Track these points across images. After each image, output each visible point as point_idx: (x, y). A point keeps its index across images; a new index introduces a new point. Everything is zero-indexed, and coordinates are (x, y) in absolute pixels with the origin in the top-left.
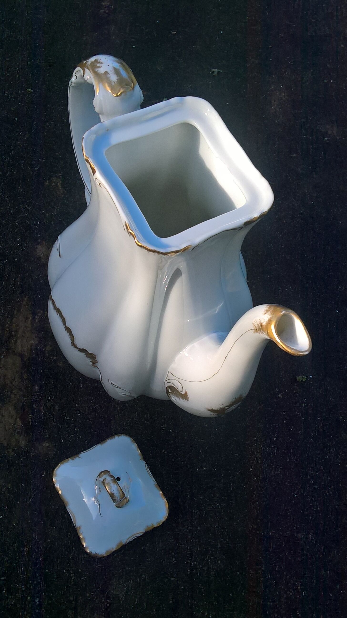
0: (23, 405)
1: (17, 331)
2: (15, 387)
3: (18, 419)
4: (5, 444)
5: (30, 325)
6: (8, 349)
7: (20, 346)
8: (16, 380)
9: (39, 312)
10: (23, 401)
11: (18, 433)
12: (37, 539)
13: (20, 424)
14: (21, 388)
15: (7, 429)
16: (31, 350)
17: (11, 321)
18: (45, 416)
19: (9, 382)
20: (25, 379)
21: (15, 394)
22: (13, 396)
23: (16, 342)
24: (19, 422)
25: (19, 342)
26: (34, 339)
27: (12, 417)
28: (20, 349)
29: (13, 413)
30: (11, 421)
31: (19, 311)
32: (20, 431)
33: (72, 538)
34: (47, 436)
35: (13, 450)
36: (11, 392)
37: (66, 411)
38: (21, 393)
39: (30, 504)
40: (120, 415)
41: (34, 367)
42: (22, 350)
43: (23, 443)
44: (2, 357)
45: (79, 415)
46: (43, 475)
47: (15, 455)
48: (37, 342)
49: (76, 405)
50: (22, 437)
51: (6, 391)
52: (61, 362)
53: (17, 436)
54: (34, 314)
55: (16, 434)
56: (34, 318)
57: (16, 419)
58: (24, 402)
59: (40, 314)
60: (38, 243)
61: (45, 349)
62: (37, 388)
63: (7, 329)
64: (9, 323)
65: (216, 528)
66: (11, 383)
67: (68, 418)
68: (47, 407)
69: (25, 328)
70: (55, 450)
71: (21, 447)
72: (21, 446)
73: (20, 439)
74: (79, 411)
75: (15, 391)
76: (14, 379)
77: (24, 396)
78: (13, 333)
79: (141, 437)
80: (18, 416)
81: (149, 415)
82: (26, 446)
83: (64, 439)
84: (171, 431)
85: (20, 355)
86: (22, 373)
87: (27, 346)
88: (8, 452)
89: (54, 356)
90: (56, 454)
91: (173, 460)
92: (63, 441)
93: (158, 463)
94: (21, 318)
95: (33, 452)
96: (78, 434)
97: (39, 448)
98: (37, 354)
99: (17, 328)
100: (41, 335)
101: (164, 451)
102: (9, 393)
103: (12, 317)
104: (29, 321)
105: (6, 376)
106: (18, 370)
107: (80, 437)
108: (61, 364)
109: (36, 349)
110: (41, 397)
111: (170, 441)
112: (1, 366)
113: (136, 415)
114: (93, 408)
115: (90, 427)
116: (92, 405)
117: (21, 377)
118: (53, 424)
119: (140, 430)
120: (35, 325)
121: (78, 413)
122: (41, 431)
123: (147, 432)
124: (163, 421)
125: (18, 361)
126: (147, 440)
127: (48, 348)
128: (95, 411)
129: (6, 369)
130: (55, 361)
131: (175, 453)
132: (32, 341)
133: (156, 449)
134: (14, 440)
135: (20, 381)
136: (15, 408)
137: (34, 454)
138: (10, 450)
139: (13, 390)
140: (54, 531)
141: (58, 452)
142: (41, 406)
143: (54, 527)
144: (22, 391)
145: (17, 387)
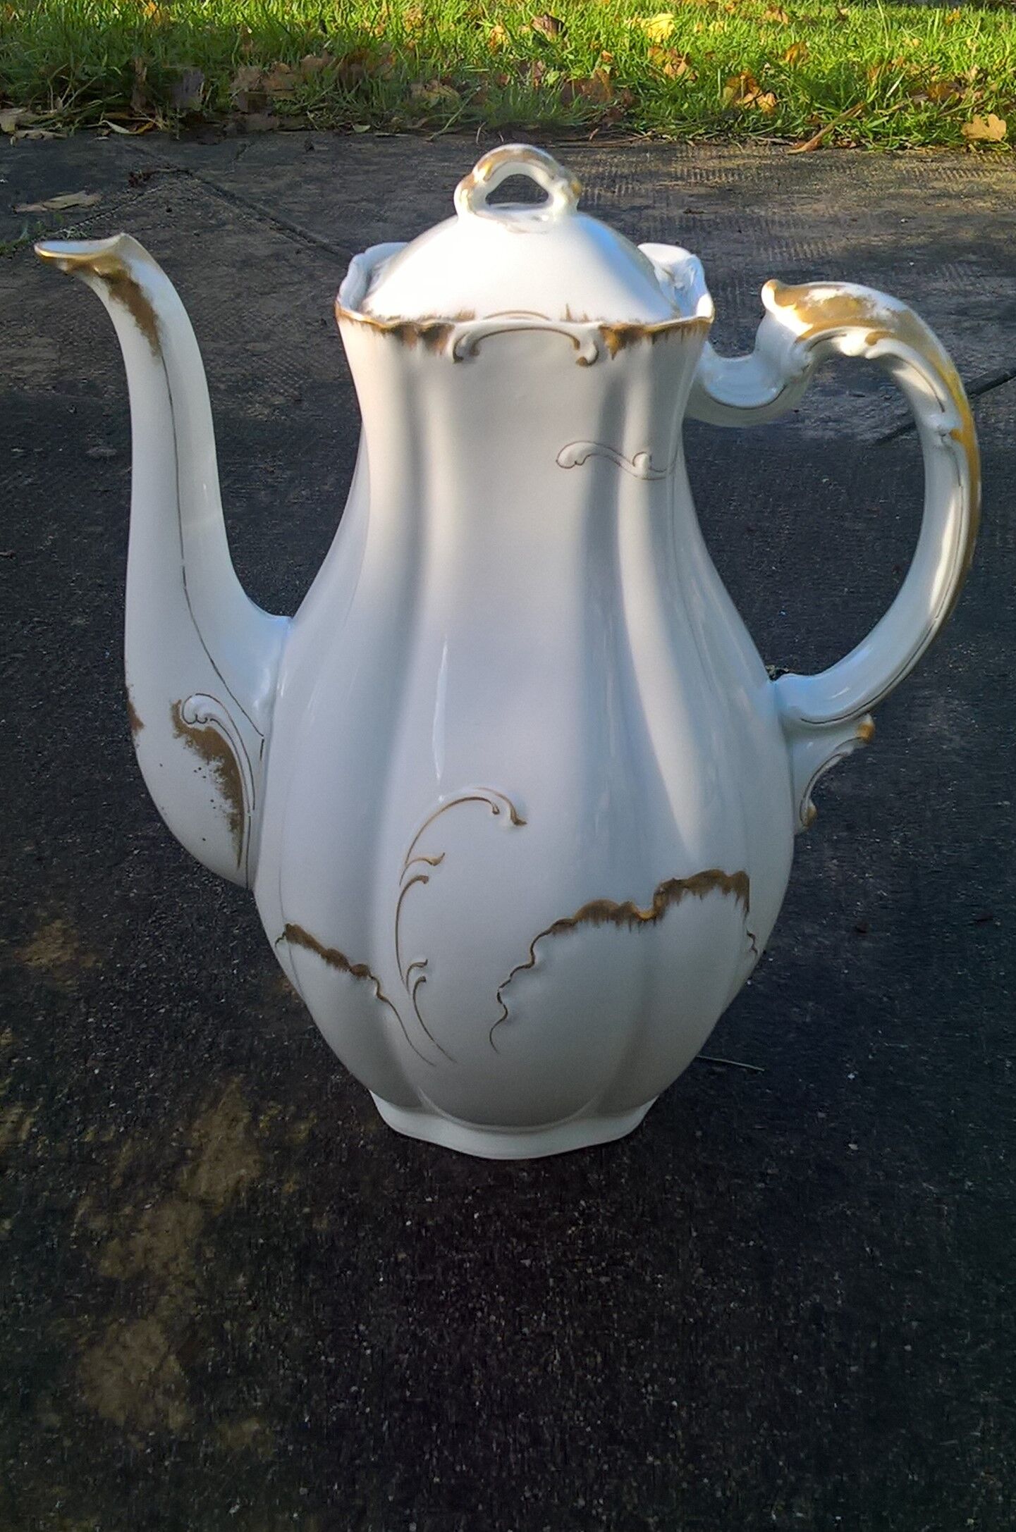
0: (192, 1322)
1: (200, 1150)
2: (176, 1278)
3: (172, 1358)
4: (121, 1419)
5: (241, 1136)
6: (168, 1189)
7: (204, 1182)
8: (181, 1259)
9: (270, 1108)
10: (194, 1312)
11: (167, 1392)
13: (177, 1370)
14: (192, 1281)
15: (133, 1381)
16: (237, 1193)
17: (189, 1128)
18: (257, 1352)
19: (158, 1266)
20: (209, 1260)
21: (171, 1296)
22: (164, 1299)
23: (193, 1173)
24: (173, 1363)
25: (203, 1172)
26: (247, 1167)
27: (154, 1350)
28: (203, 1189)
29: (159, 1339)
30: (150, 1362)
31: (213, 1104)
32: (173, 1387)
34: (259, 1404)
35: (143, 1437)
36: (162, 1288)
37: (327, 1342)
38: (191, 1293)
40: (503, 1356)
41: (239, 1231)
42: (210, 1191)
43: (177, 1418)
44: (147, 1206)
45: (369, 1352)
46: (232, 1511)
47: (149, 1451)
48: (255, 1174)
49: (362, 1327)
50: (177, 1403)
51: (145, 1286)
52: (325, 1222)
53: (161, 1401)
54: (256, 1111)
55: (160, 1397)
56: (255, 1120)
57: (165, 1357)
58: (197, 1315)
59: (272, 1112)
61: (280, 1190)
62: (241, 1280)
63: (174, 1144)
64: (181, 1129)
66: (165, 1266)
67: (331, 1360)
68: (267, 1328)
69: (225, 1142)
70: (281, 1442)
71: (172, 1430)
72: (172, 1426)
73: (171, 1410)
74: (369, 1342)
75: (172, 1288)
76: (176, 1258)
77: (200, 1300)
78: (189, 1152)
79: (571, 1418)
80: (172, 1349)
81: (599, 1359)
82: (186, 1427)
83: (312, 1414)
84: (675, 1403)
85: (203, 1203)
86: (199, 1245)
87: (225, 1182)
88: (127, 1442)
89: (302, 1205)
90: (282, 1452)
91: (685, 1485)
92: (310, 1421)
93: (629, 1493)
94: (217, 1119)
95: (207, 1446)
96: (360, 1403)
97: (229, 1434)
98: (253, 1201)
99: (205, 1140)
100: (271, 1158)
101: (650, 1459)
102: (153, 1292)
103: (192, 1116)
104: (240, 1127)
105: (151, 1250)
106: (190, 1236)
107: (368, 1410)
108: (322, 1225)
109: (251, 1189)
110: (250, 1303)
111: (674, 1432)
112: (142, 1226)
113: (555, 1358)
114: (414, 1335)
115: (403, 1384)
116: (412, 1327)
117: (198, 1255)
118: (282, 1372)
119: (568, 1398)
120: (256, 1134)
121: (366, 1348)
122: (241, 1391)
123: (592, 1403)
124: (647, 1375)
125: (194, 1216)
126: (594, 1426)
127: (289, 1187)
128: (422, 1342)
129: (154, 1235)
130: (308, 1218)
131: (690, 1467)
132: (243, 1172)
133: (623, 1451)
134: (151, 1410)
135: (193, 1262)
136: (167, 1329)
137: (210, 1450)
138: (133, 1438)
139: (168, 1285)
141: (290, 1448)
142: (248, 1325)
144: (195, 1287)
145: (181, 1278)
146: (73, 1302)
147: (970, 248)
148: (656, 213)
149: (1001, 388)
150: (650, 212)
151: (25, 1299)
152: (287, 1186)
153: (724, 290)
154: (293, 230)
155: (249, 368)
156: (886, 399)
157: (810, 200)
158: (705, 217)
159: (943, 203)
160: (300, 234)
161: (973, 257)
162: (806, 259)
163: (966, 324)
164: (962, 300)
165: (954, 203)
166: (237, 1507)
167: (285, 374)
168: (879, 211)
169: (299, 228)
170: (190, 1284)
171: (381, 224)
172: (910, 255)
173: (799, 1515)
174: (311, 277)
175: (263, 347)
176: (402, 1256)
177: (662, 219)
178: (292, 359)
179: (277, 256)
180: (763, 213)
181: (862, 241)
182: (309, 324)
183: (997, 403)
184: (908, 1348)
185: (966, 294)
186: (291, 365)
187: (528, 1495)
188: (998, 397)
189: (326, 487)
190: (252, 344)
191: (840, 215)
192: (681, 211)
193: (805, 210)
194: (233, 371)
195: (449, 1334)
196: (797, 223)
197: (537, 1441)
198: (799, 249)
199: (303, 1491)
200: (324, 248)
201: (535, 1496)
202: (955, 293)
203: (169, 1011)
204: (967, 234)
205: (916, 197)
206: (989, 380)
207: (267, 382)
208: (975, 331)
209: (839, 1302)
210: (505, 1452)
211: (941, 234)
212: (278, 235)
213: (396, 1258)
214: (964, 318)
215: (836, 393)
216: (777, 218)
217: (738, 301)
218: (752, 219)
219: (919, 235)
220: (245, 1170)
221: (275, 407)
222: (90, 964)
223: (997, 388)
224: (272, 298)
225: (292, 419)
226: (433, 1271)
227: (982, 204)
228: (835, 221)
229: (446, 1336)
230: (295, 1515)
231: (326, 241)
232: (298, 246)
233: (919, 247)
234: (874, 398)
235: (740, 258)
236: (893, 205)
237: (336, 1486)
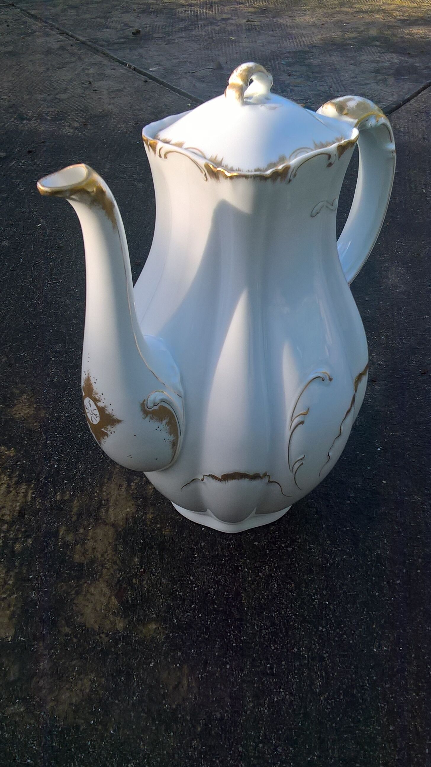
0: (119, 581)
1: (107, 500)
2: (108, 560)
3: (113, 598)
4: (96, 627)
5: (125, 493)
6: (97, 519)
7: (112, 515)
8: (109, 552)
10: (119, 576)
11: (114, 613)
12: (147, 750)
13: (116, 603)
14: (116, 562)
15: (98, 610)
16: (127, 519)
17: (101, 491)
18: (148, 592)
19: (99, 556)
20: (121, 551)
21: (108, 569)
22: (105, 571)
23: (107, 511)
24: (115, 601)
25: (111, 510)
26: (130, 507)
27: (104, 595)
28: (113, 519)
29: (106, 590)
30: (104, 600)
31: (109, 479)
32: (116, 611)
33: (200, 748)
34: (154, 616)
35: (107, 635)
36: (103, 566)
37: (178, 585)
38: (116, 567)
39: (133, 703)
40: (253, 586)
41: (131, 537)
42: (116, 520)
43: (120, 625)
44: (90, 528)
45: (196, 589)
46: (151, 665)
47: (111, 641)
48: (134, 511)
49: (191, 578)
50: (119, 618)
51: (96, 565)
52: (168, 530)
53: (112, 618)
54: (129, 481)
55: (111, 616)
56: (129, 485)
57: (110, 597)
58: (120, 577)
59: (136, 481)
61: (146, 517)
62: (136, 560)
63: (96, 499)
64: (98, 491)
65: (418, 726)
66: (102, 555)
67: (181, 594)
68: (151, 581)
69: (118, 496)
70: (166, 632)
71: (119, 631)
72: (119, 629)
73: (117, 622)
74: (196, 584)
75: (107, 566)
76: (106, 552)
77: (120, 571)
78: (103, 502)
79: (285, 613)
80: (113, 593)
81: (293, 585)
82: (125, 629)
83: (177, 619)
84: (327, 603)
85: (113, 525)
86: (116, 545)
87: (122, 515)
88: (101, 637)
89: (157, 524)
90: (168, 637)
91: (337, 639)
92: (177, 622)
93: (314, 644)
94: (113, 486)
95: (135, 637)
96: (197, 612)
97: (144, 631)
98: (135, 523)
99: (109, 496)
100: (139, 502)
101: (321, 628)
102: (100, 568)
103: (102, 485)
104: (123, 489)
105: (95, 548)
106: (110, 541)
107: (200, 615)
108: (166, 532)
109: (133, 517)
110: (142, 570)
111: (329, 615)
112: (89, 538)
113: (275, 586)
114: (214, 580)
115: (213, 603)
116: (213, 576)
117: (115, 549)
118: (161, 600)
119: (283, 604)
120: (131, 492)
121: (195, 587)
122: (145, 611)
123: (293, 605)
124: (314, 591)
125: (111, 532)
126: (295, 615)
127: (150, 516)
128: (218, 583)
129: (95, 541)
130: (160, 529)
131: (338, 630)
132: (128, 510)
133: (309, 626)
134: (108, 622)
135: (114, 553)
136: (109, 584)
137: (137, 639)
138: (103, 636)
139: (105, 564)
140: (172, 739)
141: (171, 635)
142: (143, 580)
143: (172, 734)
144: (117, 564)
145: (110, 560)
146: (66, 575)
147: (375, 39)
148: (233, 22)
149: (400, 110)
150: (230, 21)
151: (45, 576)
152: (148, 515)
153: (270, 62)
154: (68, 34)
155: (59, 108)
157: (302, 15)
158: (256, 23)
159: (361, 15)
160: (71, 36)
161: (378, 43)
162: (304, 45)
163: (379, 78)
164: (375, 65)
165: (365, 15)
166: (153, 663)
167: (77, 111)
168: (333, 20)
169: (70, 33)
170: (115, 563)
171: (108, 30)
172: (350, 42)
173: (385, 648)
174: (80, 58)
175: (64, 96)
176: (203, 544)
177: (237, 25)
178: (79, 102)
179: (62, 48)
180: (282, 21)
181: (328, 35)
182: (83, 84)
183: (398, 118)
184: (419, 571)
185: (378, 62)
186: (79, 106)
187: (273, 648)
189: (106, 170)
190: (60, 95)
191: (316, 22)
192: (245, 20)
193: (299, 20)
194: (53, 109)
195: (229, 578)
196: (298, 26)
197: (273, 624)
198: (301, 40)
199: (179, 654)
200: (83, 43)
201: (276, 648)
202: (373, 62)
204: (373, 32)
205: (349, 12)
206: (394, 106)
207: (69, 115)
208: (384, 81)
209: (388, 553)
210: (261, 630)
211: (363, 31)
212: (61, 37)
213: (201, 545)
214: (378, 75)
216: (289, 24)
217: (278, 67)
218: (277, 24)
219: (352, 32)
220: (129, 509)
221: (76, 128)
222: (43, 415)
223: (397, 110)
224: (64, 70)
225: (84, 135)
226: (217, 550)
227: (378, 16)
228: (314, 25)
229: (228, 580)
230: (178, 665)
231: (84, 39)
232: (72, 42)
233: (354, 38)
235: (275, 45)
236: (338, 17)
237: (193, 651)
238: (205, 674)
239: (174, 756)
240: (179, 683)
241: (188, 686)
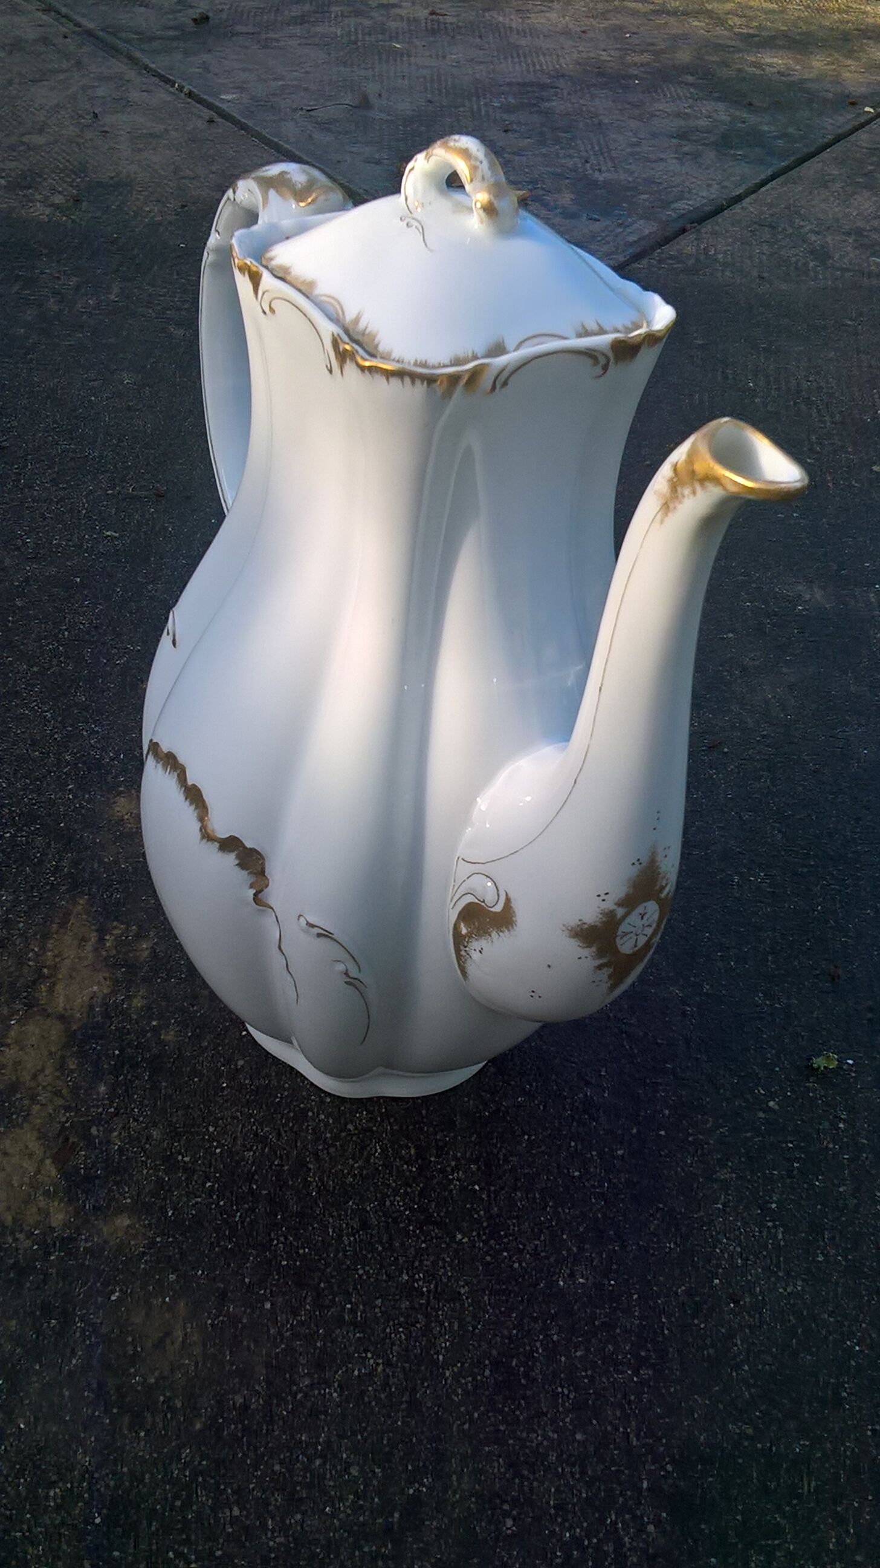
0: (63, 1129)
1: (55, 968)
2: (44, 1087)
3: (48, 1162)
5: (90, 955)
6: (30, 1006)
7: (61, 999)
8: (47, 1072)
9: (115, 928)
10: (64, 1119)
11: (47, 1193)
12: (90, 1464)
13: (54, 1172)
14: (60, 1091)
15: (16, 1185)
16: (91, 1007)
17: (43, 948)
18: (121, 1155)
19: (28, 1078)
20: (72, 1071)
21: (42, 1105)
22: (36, 1108)
23: (51, 990)
24: (51, 1169)
25: (59, 988)
26: (99, 983)
27: (31, 1156)
28: (62, 1005)
29: (35, 1146)
30: (30, 1167)
31: (63, 924)
32: (52, 1189)
33: (196, 1463)
34: (129, 1201)
35: (30, 1235)
36: (33, 1099)
37: (182, 1143)
38: (61, 1102)
39: (70, 1371)
40: (332, 1150)
41: (97, 1044)
42: (68, 1007)
43: (58, 1217)
44: (12, 1022)
45: (218, 1151)
46: (113, 1298)
47: (36, 1247)
48: (106, 990)
49: (211, 1129)
50: (56, 1203)
51: (18, 1096)
52: (172, 1033)
53: (42, 1202)
54: (102, 932)
55: (41, 1198)
56: (101, 940)
57: (42, 1161)
58: (67, 1122)
59: (117, 932)
60: (120, 793)
61: (130, 1005)
62: (102, 1089)
63: (31, 963)
64: (36, 949)
65: (631, 1436)
66: (34, 1077)
67: (187, 1159)
68: (129, 1133)
69: (77, 960)
70: (150, 1234)
71: (54, 1228)
72: (54, 1225)
73: (51, 1210)
74: (218, 1142)
75: (42, 1098)
76: (42, 1070)
77: (67, 1109)
78: (45, 970)
79: (392, 1204)
80: (48, 1154)
81: (413, 1151)
82: (66, 1225)
83: (175, 1209)
84: (477, 1187)
85: (62, 1018)
86: (63, 1057)
87: (81, 999)
88: (16, 1240)
89: (151, 1019)
90: (152, 1244)
91: (488, 1258)
92: (173, 1214)
93: (444, 1267)
94: (68, 939)
95: (86, 1241)
96: (215, 1197)
97: (105, 1230)
98: (106, 1015)
99: (57, 960)
100: (119, 974)
101: (459, 1236)
102: (26, 1102)
103: (46, 937)
104: (89, 947)
105: (20, 1062)
106: (53, 1050)
107: (222, 1203)
108: (169, 1036)
109: (105, 1004)
110: (112, 1110)
111: (478, 1213)
112: (9, 1041)
113: (376, 1151)
114: (256, 1135)
115: (250, 1178)
116: (254, 1128)
117: (62, 1067)
118: (145, 1172)
119: (389, 1185)
120: (104, 953)
121: (216, 1148)
122: (110, 1190)
123: (409, 1190)
124: (453, 1163)
125: (56, 1031)
126: (411, 1209)
127: (138, 1003)
128: (264, 1140)
129: (21, 1049)
130: (155, 1030)
131: (492, 1242)
132: (95, 988)
133: (437, 1231)
134: (35, 1210)
135: (58, 1074)
136: (42, 1136)
137: (89, 1244)
138: (21, 1236)
139: (38, 1095)
140: (143, 1443)
141: (158, 1239)
142: (113, 1130)
143: (142, 1434)
144: (63, 1097)
145: (49, 1088)
147: (686, 69)
148: (403, 12)
149: (719, 219)
150: (398, 11)
152: (135, 1001)
153: (470, 100)
154: (59, 13)
155: (27, 162)
156: (620, 225)
157: (544, 8)
158: (449, 19)
159: (662, 19)
160: (65, 16)
161: (690, 79)
162: (542, 70)
163: (686, 149)
164: (682, 123)
165: (672, 20)
166: (117, 1294)
167: (62, 171)
168: (606, 24)
169: (64, 10)
170: (58, 1093)
171: (143, 9)
172: (635, 72)
173: (581, 1280)
174: (79, 64)
175: (39, 140)
176: (241, 1063)
177: (408, 19)
178: (68, 154)
179: (45, 40)
180: (501, 19)
181: (592, 55)
182: (81, 116)
183: (715, 234)
184: (663, 1133)
185: (686, 117)
186: (68, 161)
187: (361, 1272)
188: (717, 228)
189: (112, 297)
190: (30, 136)
191: (571, 26)
192: (427, 11)
193: (537, 20)
194: (13, 165)
195: (285, 1132)
196: (533, 32)
197: (365, 1225)
198: (535, 60)
199: (172, 1277)
200: (89, 33)
201: (367, 1273)
202: (678, 115)
203: (13, 836)
204: (684, 56)
205: (638, 11)
206: (707, 209)
207: (45, 179)
208: (696, 156)
209: (606, 1095)
210: (340, 1237)
211: (663, 52)
212: (44, 17)
213: (236, 1065)
214: (683, 143)
215: (574, 216)
216: (514, 25)
217: (483, 113)
218: (491, 25)
219: (642, 52)
220: (98, 987)
221: (57, 207)
223: (715, 218)
224: (44, 86)
225: (73, 221)
226: (268, 1076)
227: (696, 23)
228: (567, 33)
229: (284, 1135)
230: (167, 1299)
231: (91, 26)
232: (64, 29)
233: (642, 65)
234: (608, 223)
235: (482, 67)
236: (616, 20)
237: (200, 1272)
238: (221, 1318)
239: (143, 1479)
240: (168, 1334)
241: (183, 1342)
